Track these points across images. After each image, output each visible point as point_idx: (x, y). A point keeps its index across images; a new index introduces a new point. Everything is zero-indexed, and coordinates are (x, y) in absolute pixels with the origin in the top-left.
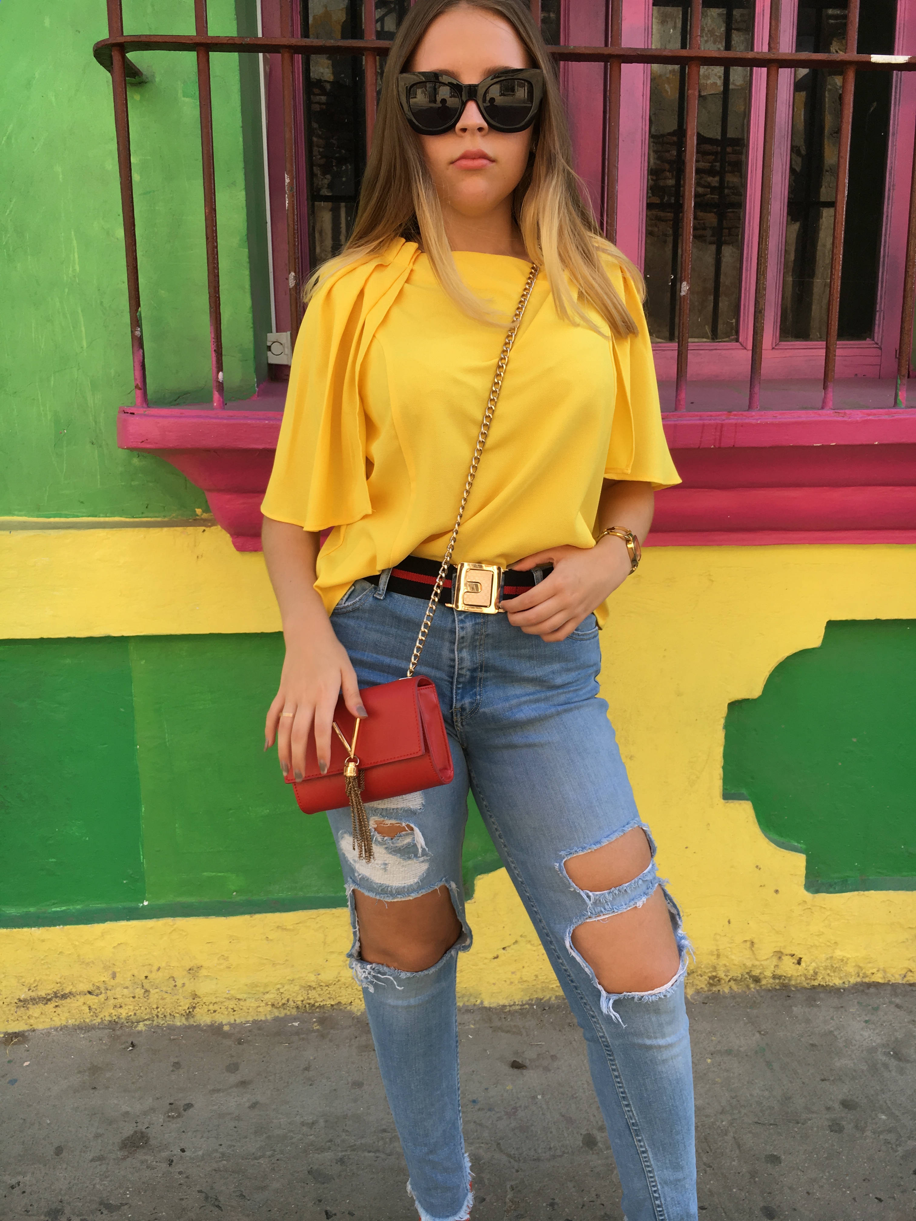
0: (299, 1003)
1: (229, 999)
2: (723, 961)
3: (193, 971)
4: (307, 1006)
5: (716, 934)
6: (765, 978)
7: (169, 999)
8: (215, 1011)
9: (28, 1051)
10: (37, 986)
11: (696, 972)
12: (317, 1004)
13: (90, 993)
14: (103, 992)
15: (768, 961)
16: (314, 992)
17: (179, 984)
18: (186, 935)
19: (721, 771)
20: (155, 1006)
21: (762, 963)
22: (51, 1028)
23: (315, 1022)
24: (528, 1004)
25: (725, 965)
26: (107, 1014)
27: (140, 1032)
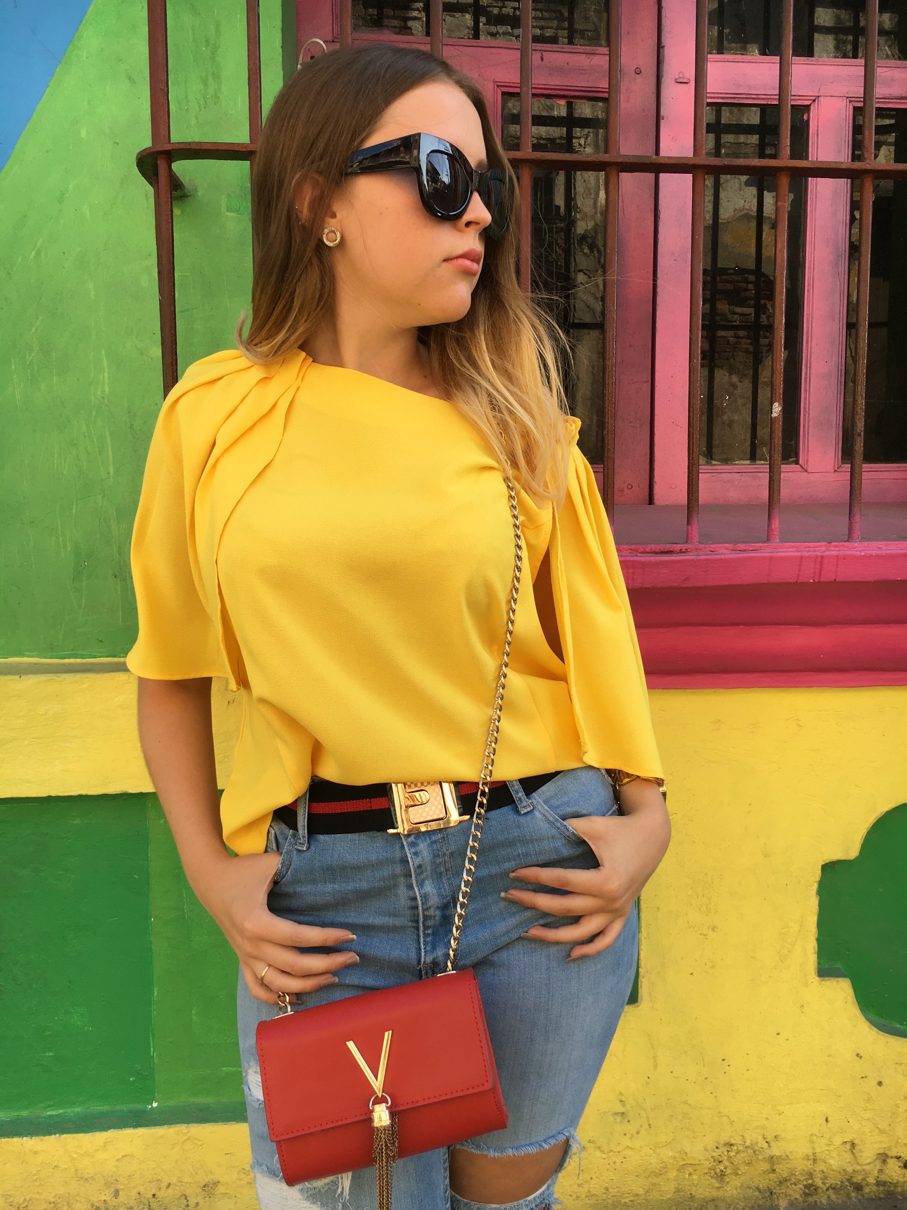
2: (821, 1166)
3: (209, 1188)
5: (812, 1135)
6: (867, 1185)
11: (790, 1180)
15: (871, 1165)
17: (192, 1202)
18: (201, 1145)
19: (815, 943)
21: (864, 1167)
25: (823, 1172)
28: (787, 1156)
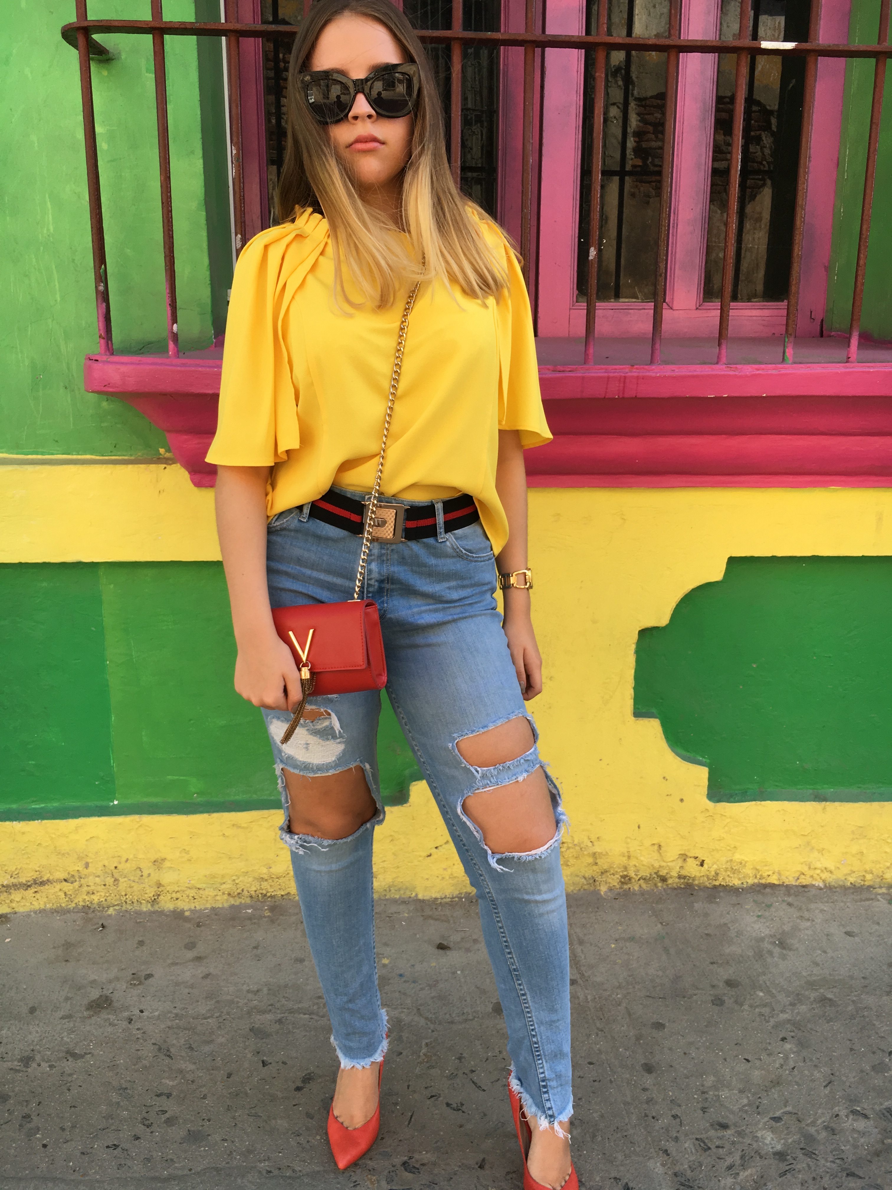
0: (253, 893)
1: (190, 888)
2: (633, 862)
3: (158, 863)
4: (260, 895)
5: (626, 838)
6: (671, 878)
7: (136, 887)
8: (177, 899)
9: (10, 929)
10: (18, 874)
11: (609, 871)
12: (269, 894)
13: (65, 880)
14: (78, 880)
15: (674, 863)
16: (266, 883)
17: (145, 873)
18: (151, 831)
19: (632, 692)
20: (123, 894)
21: (669, 864)
22: (31, 911)
23: (266, 910)
24: (458, 897)
25: (635, 866)
26: (81, 900)
27: (110, 916)
28: (607, 852)
